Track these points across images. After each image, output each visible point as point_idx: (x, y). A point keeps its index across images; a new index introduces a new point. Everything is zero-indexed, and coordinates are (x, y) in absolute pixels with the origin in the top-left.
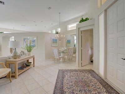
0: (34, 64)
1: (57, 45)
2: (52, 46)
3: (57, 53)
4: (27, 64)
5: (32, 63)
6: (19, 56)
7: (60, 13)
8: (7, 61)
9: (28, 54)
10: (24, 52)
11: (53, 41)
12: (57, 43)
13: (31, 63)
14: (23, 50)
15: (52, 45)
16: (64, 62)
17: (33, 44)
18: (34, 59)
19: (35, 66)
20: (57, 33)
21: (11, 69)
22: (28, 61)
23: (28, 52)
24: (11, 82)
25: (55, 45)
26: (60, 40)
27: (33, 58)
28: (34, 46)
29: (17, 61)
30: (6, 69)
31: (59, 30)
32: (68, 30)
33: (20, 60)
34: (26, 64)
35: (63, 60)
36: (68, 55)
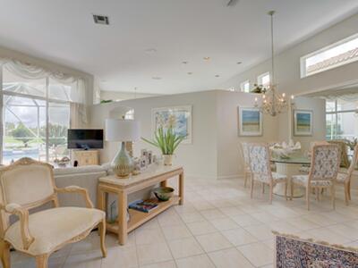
0: (180, 196)
1: (260, 133)
2: (240, 136)
3: (264, 162)
4: (159, 194)
5: (176, 192)
6: (135, 169)
7: (271, 13)
8: (100, 182)
9: (162, 161)
10: (153, 154)
11: (244, 118)
12: (259, 124)
13: (172, 190)
14: (149, 148)
15: (242, 133)
16: (291, 198)
17: (179, 131)
18: (181, 177)
19: (184, 202)
20: (258, 91)
21: (104, 214)
22: (163, 183)
23: (164, 154)
24: (104, 257)
25: (251, 134)
26: (274, 114)
27: (178, 176)
28: (182, 136)
29: (127, 187)
30: (93, 210)
31: (265, 80)
32: (302, 77)
33: (137, 183)
34: (156, 194)
35: (289, 191)
36: (314, 172)
